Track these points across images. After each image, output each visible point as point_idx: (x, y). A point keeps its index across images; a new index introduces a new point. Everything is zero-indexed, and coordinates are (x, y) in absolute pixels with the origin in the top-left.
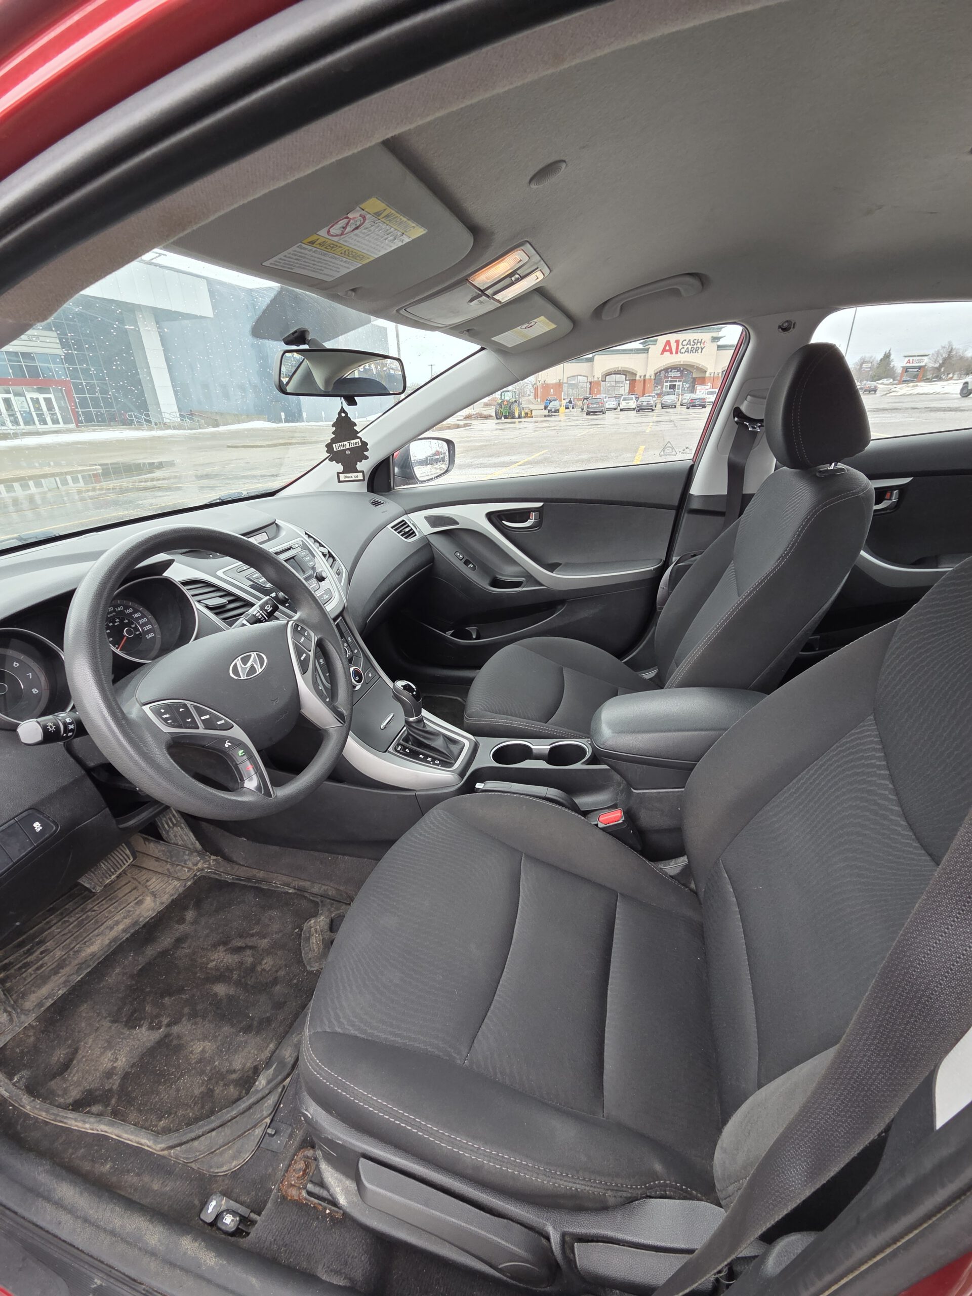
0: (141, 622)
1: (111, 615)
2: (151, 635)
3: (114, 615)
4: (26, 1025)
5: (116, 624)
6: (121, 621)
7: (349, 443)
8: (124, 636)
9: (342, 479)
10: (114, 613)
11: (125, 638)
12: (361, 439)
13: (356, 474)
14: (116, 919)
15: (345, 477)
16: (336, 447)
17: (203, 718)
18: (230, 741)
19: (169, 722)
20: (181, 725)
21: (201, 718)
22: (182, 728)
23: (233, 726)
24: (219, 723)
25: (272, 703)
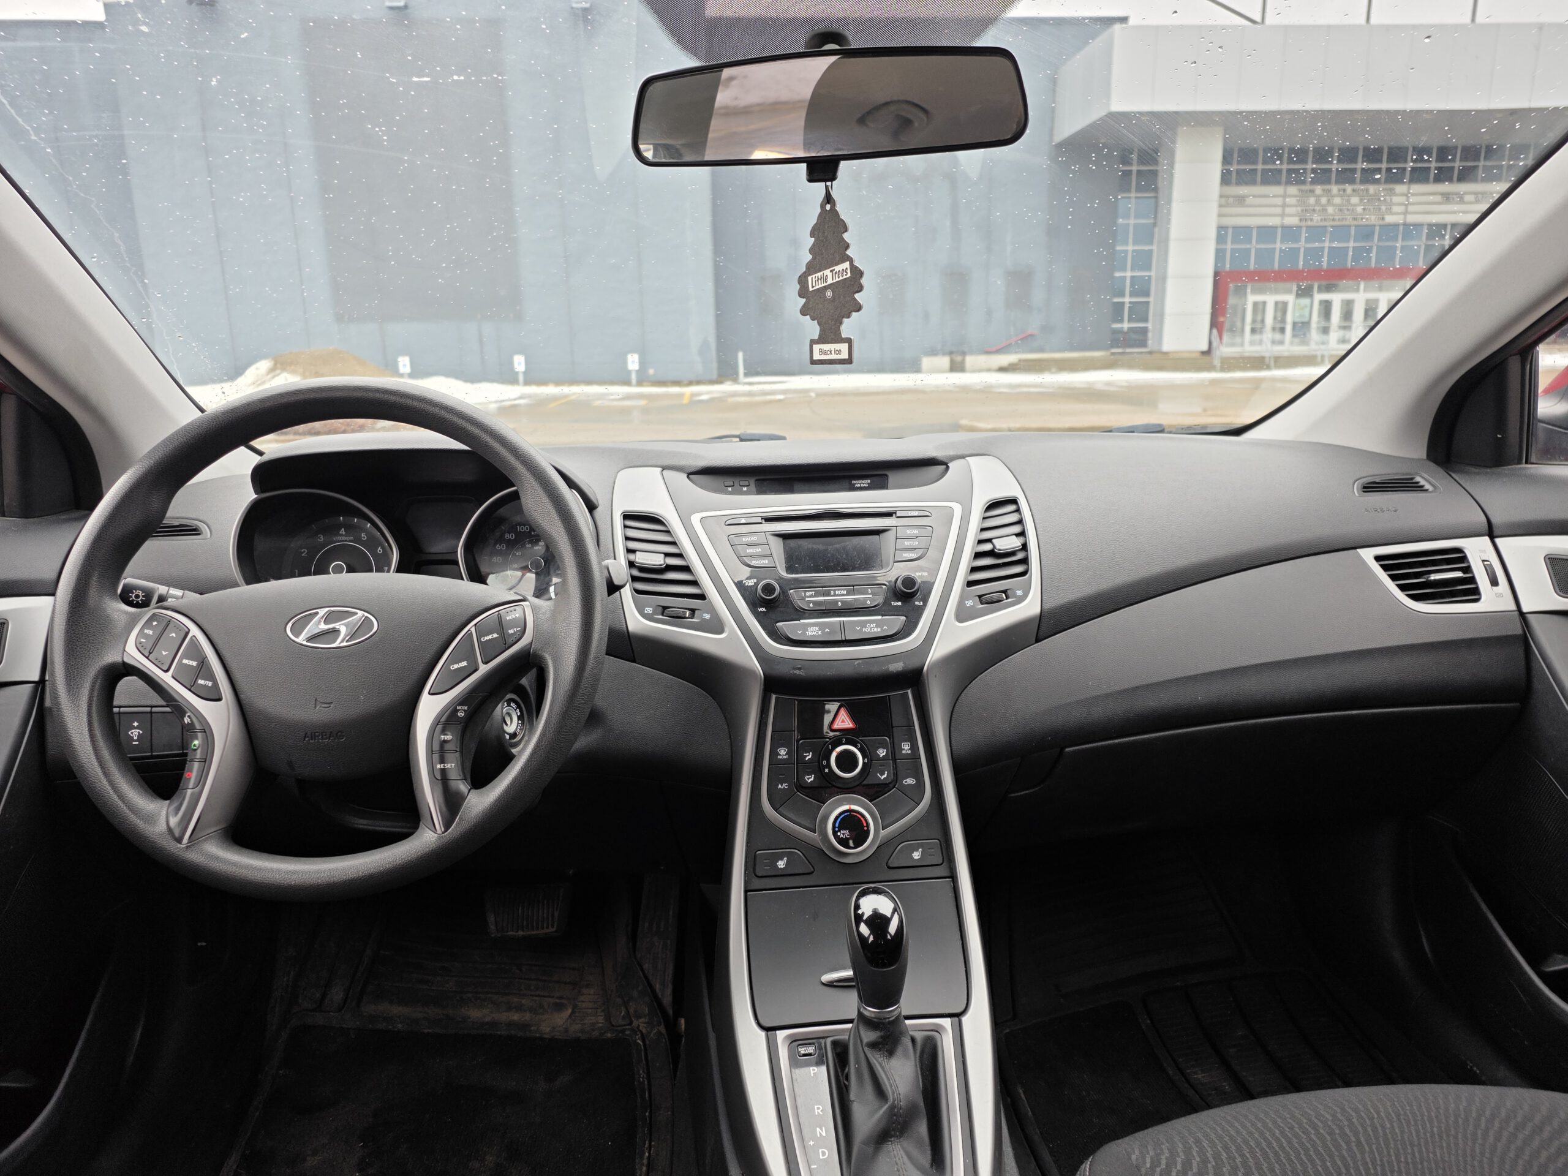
4: (344, 1026)
7: (832, 271)
9: (816, 356)
12: (851, 260)
13: (838, 346)
14: (523, 1001)
15: (821, 352)
16: (814, 282)
17: (185, 661)
18: (192, 716)
19: (142, 640)
20: (150, 653)
21: (182, 660)
22: (147, 658)
23: (220, 700)
24: (201, 682)
25: (315, 704)
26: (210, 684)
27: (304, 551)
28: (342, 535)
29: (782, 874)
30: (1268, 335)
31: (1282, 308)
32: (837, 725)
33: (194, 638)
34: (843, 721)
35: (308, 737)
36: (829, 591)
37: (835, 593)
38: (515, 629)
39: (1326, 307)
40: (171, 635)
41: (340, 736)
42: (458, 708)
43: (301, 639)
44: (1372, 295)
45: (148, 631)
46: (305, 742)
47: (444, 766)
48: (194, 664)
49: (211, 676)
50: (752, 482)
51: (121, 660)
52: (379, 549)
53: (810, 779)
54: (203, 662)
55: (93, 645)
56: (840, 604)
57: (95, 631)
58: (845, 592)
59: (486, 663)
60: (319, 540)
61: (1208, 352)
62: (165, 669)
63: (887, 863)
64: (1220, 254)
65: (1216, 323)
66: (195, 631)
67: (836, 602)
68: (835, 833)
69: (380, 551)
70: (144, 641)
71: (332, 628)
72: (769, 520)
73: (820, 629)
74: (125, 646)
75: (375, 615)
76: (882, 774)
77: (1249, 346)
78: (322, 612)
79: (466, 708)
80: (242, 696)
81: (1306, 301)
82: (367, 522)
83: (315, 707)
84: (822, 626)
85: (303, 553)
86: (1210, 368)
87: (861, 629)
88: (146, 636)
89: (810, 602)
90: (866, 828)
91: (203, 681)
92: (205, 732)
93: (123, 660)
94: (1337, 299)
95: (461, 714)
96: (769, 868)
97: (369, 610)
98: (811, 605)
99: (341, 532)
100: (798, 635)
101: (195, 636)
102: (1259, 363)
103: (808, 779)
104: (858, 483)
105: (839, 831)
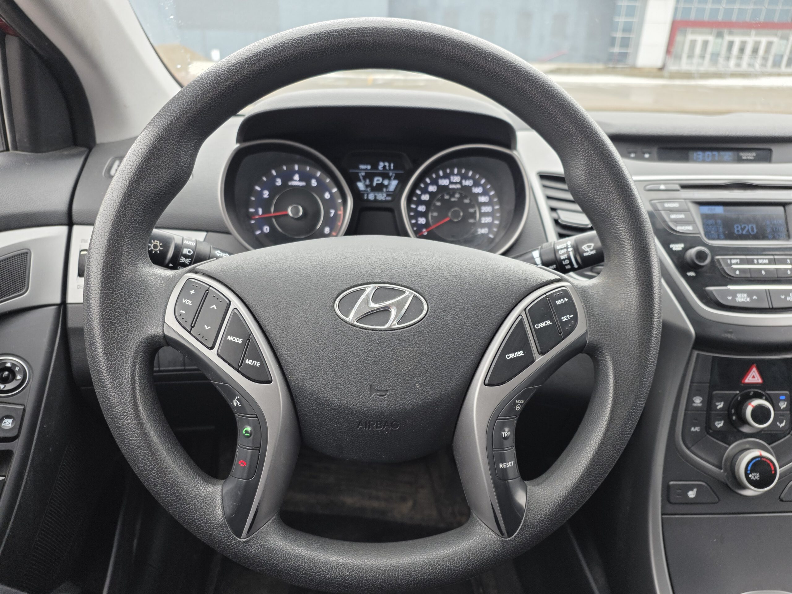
0: (485, 209)
1: (454, 186)
2: (484, 231)
3: (458, 189)
5: (453, 199)
6: (461, 199)
8: (448, 217)
10: (459, 186)
11: (448, 219)
17: (230, 338)
18: (242, 399)
19: (182, 311)
20: (192, 327)
21: (226, 337)
22: (190, 332)
23: (270, 382)
24: (249, 362)
25: (371, 391)
26: (258, 364)
29: (692, 502)
30: (696, 60)
31: (706, 43)
32: (748, 380)
33: (235, 311)
34: (754, 377)
35: (362, 425)
36: (753, 259)
37: (758, 262)
38: (568, 316)
39: (731, 44)
40: (212, 307)
41: (394, 425)
42: (517, 402)
43: (351, 318)
44: (758, 39)
45: (186, 300)
46: (358, 429)
47: (506, 465)
48: (240, 341)
49: (258, 356)
50: (655, 150)
51: (162, 333)
52: (327, 194)
53: (719, 424)
54: (248, 338)
55: (131, 315)
56: (763, 273)
57: (132, 299)
58: (767, 261)
59: (542, 353)
60: (277, 184)
61: (661, 69)
62: (210, 346)
63: (780, 497)
64: (676, 9)
65: (668, 51)
66: (236, 303)
67: (760, 270)
68: (747, 475)
69: (328, 196)
70: (184, 312)
71: (384, 307)
72: (685, 187)
73: (748, 296)
74: (164, 316)
75: (424, 294)
76: (781, 423)
77: (685, 65)
78: (370, 290)
79: (522, 401)
80: (290, 377)
81: (719, 41)
83: (371, 395)
84: (750, 293)
86: (662, 77)
87: (785, 298)
88: (185, 307)
89: (736, 269)
90: (773, 472)
91: (250, 361)
92: (257, 417)
93: (164, 334)
94: (737, 40)
95: (518, 408)
96: (680, 497)
97: (416, 288)
98: (738, 272)
100: (729, 300)
101: (236, 309)
102: (688, 75)
103: (718, 424)
104: (745, 155)
105: (751, 473)
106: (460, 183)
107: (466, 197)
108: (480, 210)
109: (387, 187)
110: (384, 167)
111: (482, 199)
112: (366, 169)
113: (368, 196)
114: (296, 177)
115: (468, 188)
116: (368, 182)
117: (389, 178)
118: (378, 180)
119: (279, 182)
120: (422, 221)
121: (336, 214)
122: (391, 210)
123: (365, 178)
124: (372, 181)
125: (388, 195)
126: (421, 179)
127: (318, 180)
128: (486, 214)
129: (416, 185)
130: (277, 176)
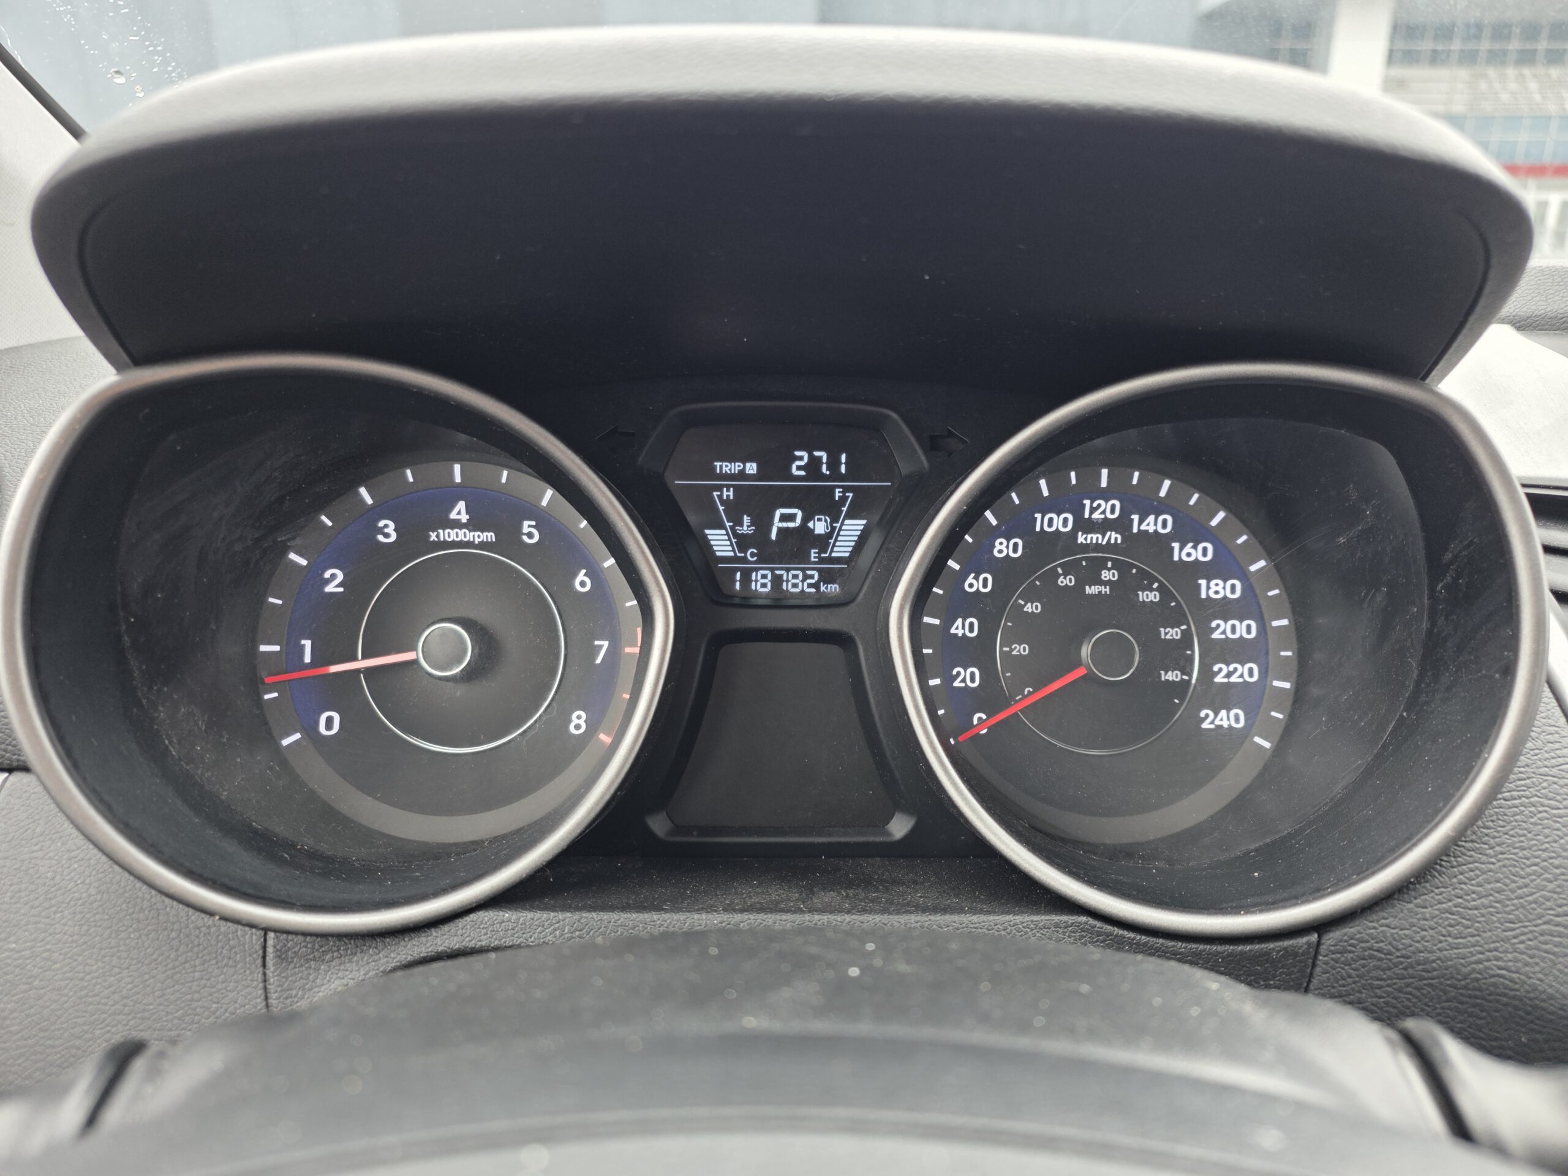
0: (1223, 629)
1: (1094, 538)
2: (1230, 719)
3: (1110, 547)
5: (1091, 590)
6: (1124, 588)
8: (1078, 663)
10: (1114, 537)
11: (1081, 672)
27: (333, 576)
28: (456, 524)
52: (581, 576)
60: (381, 538)
69: (583, 584)
82: (543, 484)
85: (328, 581)
99: (453, 515)
106: (1122, 524)
107: (1145, 581)
108: (1205, 631)
109: (823, 542)
110: (813, 465)
111: (1216, 589)
112: (742, 475)
113: (746, 579)
114: (460, 512)
115: (1159, 544)
116: (746, 527)
117: (832, 511)
118: (784, 518)
119: (389, 531)
120: (967, 677)
121: (614, 653)
122: (841, 640)
123: (735, 511)
124: (763, 523)
125: (827, 577)
126: (969, 517)
127: (543, 521)
128: (1235, 651)
129: (949, 544)
130: (381, 510)
